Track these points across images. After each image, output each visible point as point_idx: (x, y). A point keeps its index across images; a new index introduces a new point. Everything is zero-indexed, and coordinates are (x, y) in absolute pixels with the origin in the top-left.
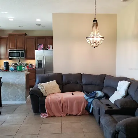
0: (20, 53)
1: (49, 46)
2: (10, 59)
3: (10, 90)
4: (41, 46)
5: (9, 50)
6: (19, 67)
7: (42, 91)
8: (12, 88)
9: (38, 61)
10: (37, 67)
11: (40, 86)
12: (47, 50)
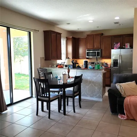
0: (96, 52)
1: (126, 44)
2: (87, 58)
3: (88, 86)
4: (118, 45)
5: (87, 50)
6: (97, 66)
7: (120, 91)
8: (90, 85)
9: (114, 60)
10: (112, 66)
11: (118, 86)
12: (124, 48)
